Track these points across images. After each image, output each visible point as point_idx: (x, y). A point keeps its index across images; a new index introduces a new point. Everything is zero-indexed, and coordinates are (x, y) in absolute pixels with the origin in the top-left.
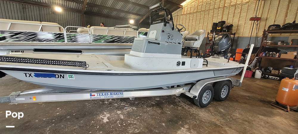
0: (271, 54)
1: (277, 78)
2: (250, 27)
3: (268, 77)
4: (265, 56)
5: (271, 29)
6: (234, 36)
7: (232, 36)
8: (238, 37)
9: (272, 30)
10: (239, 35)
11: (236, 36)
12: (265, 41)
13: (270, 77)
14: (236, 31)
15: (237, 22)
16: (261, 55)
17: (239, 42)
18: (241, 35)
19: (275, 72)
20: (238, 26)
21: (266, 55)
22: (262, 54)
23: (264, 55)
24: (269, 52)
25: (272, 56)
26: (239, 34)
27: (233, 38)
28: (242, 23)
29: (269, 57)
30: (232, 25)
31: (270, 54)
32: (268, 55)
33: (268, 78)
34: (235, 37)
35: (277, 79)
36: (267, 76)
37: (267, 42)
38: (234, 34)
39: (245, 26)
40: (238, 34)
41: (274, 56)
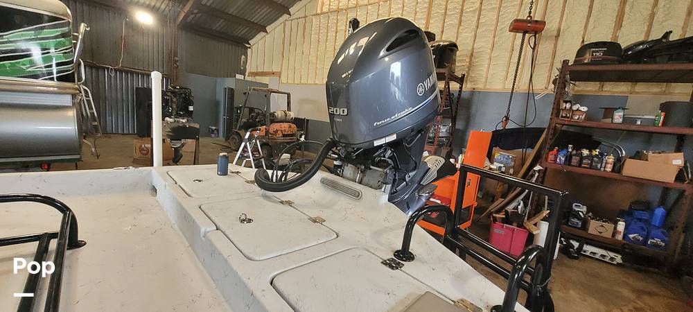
0: (587, 157)
1: (612, 254)
2: (507, 59)
3: (580, 248)
4: (564, 164)
5: (587, 58)
6: (461, 88)
7: (454, 86)
8: (473, 92)
9: (593, 63)
10: (475, 87)
11: (467, 87)
12: (568, 106)
13: (589, 249)
14: (468, 72)
15: (470, 41)
16: (551, 157)
17: (474, 108)
18: (480, 86)
19: (601, 229)
20: (472, 54)
21: (569, 159)
22: (556, 158)
23: (561, 158)
24: (578, 148)
25: (591, 167)
26: (474, 82)
27: (456, 95)
28: (483, 44)
29: (580, 166)
30: (452, 47)
31: (582, 158)
32: (575, 160)
33: (579, 253)
34: (464, 89)
35: (612, 259)
36: (576, 244)
37: (575, 108)
38: (461, 80)
39: (494, 54)
40: (471, 82)
41: (599, 167)
